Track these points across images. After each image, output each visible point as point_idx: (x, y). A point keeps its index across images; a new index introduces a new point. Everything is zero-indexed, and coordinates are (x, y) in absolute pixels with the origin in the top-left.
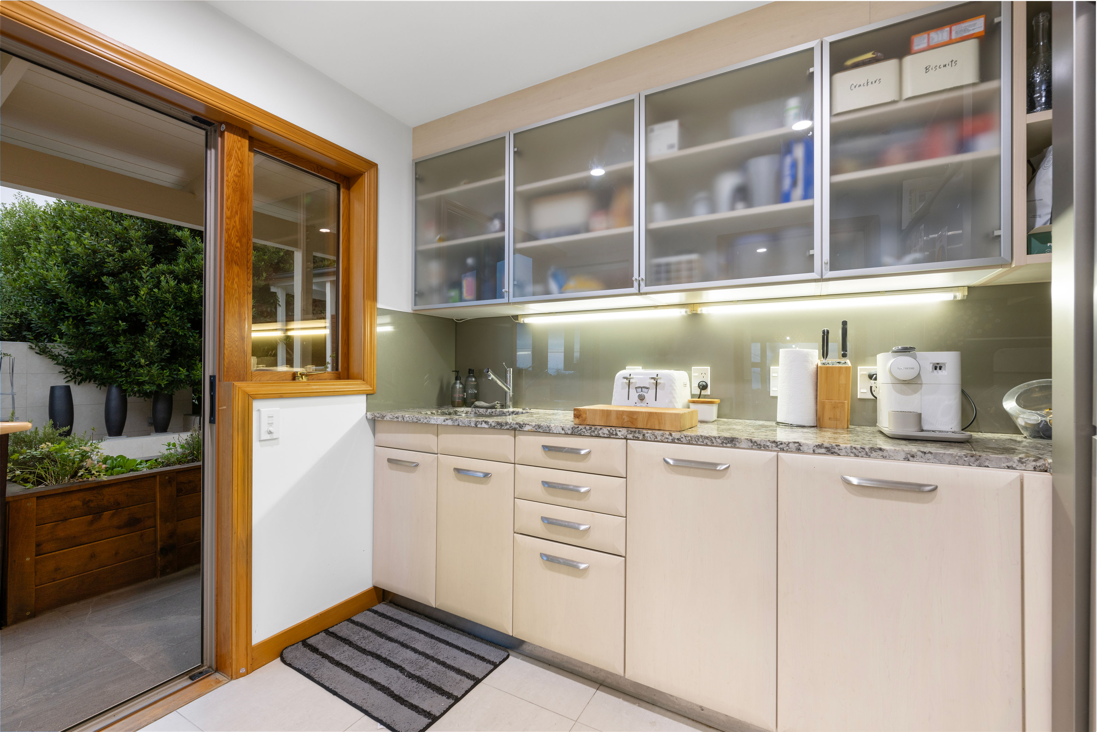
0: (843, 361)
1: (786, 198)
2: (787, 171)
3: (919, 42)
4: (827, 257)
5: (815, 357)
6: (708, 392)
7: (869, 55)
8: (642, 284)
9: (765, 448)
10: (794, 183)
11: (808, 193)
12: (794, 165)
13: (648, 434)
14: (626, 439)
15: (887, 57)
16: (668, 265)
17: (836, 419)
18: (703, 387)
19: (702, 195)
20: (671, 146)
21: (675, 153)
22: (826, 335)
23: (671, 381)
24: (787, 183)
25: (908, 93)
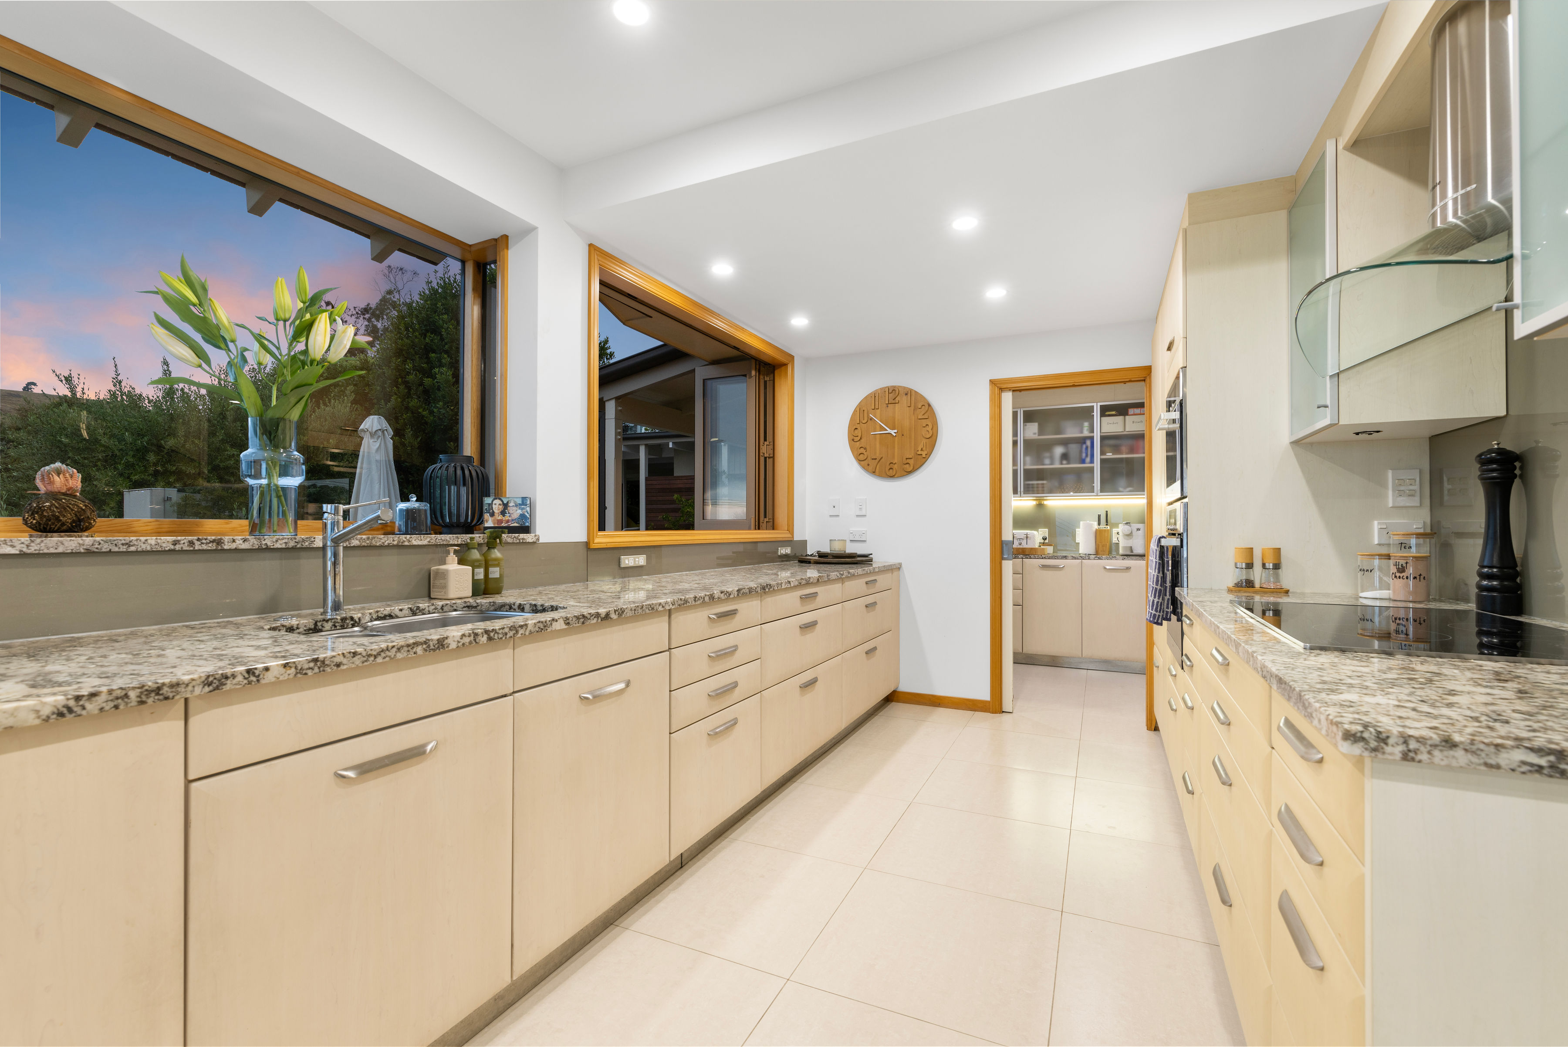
0: (1106, 527)
1: (1083, 462)
2: (1084, 450)
3: (1131, 411)
4: (1099, 488)
5: (1095, 525)
6: (1047, 541)
7: (1114, 413)
8: (1022, 493)
9: (1078, 559)
10: (1087, 456)
11: (1092, 461)
12: (1087, 448)
13: (1032, 556)
14: (1022, 558)
15: (1120, 415)
16: (1032, 484)
17: (1104, 551)
18: (1045, 539)
19: (1047, 454)
20: (1035, 434)
21: (1036, 437)
22: (1099, 516)
23: (1034, 536)
24: (1084, 455)
25: (1127, 430)
